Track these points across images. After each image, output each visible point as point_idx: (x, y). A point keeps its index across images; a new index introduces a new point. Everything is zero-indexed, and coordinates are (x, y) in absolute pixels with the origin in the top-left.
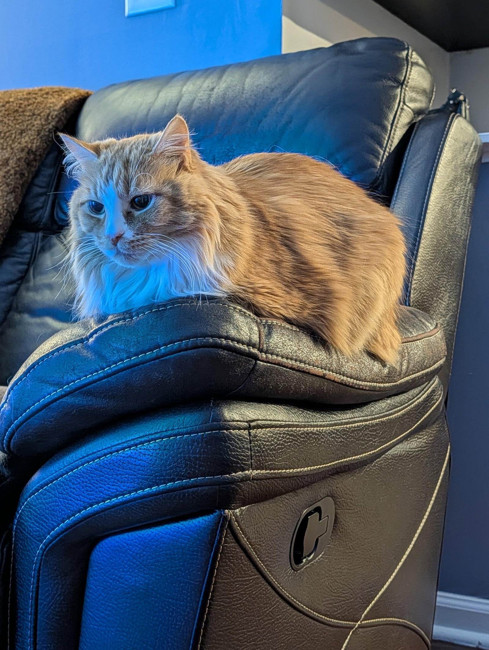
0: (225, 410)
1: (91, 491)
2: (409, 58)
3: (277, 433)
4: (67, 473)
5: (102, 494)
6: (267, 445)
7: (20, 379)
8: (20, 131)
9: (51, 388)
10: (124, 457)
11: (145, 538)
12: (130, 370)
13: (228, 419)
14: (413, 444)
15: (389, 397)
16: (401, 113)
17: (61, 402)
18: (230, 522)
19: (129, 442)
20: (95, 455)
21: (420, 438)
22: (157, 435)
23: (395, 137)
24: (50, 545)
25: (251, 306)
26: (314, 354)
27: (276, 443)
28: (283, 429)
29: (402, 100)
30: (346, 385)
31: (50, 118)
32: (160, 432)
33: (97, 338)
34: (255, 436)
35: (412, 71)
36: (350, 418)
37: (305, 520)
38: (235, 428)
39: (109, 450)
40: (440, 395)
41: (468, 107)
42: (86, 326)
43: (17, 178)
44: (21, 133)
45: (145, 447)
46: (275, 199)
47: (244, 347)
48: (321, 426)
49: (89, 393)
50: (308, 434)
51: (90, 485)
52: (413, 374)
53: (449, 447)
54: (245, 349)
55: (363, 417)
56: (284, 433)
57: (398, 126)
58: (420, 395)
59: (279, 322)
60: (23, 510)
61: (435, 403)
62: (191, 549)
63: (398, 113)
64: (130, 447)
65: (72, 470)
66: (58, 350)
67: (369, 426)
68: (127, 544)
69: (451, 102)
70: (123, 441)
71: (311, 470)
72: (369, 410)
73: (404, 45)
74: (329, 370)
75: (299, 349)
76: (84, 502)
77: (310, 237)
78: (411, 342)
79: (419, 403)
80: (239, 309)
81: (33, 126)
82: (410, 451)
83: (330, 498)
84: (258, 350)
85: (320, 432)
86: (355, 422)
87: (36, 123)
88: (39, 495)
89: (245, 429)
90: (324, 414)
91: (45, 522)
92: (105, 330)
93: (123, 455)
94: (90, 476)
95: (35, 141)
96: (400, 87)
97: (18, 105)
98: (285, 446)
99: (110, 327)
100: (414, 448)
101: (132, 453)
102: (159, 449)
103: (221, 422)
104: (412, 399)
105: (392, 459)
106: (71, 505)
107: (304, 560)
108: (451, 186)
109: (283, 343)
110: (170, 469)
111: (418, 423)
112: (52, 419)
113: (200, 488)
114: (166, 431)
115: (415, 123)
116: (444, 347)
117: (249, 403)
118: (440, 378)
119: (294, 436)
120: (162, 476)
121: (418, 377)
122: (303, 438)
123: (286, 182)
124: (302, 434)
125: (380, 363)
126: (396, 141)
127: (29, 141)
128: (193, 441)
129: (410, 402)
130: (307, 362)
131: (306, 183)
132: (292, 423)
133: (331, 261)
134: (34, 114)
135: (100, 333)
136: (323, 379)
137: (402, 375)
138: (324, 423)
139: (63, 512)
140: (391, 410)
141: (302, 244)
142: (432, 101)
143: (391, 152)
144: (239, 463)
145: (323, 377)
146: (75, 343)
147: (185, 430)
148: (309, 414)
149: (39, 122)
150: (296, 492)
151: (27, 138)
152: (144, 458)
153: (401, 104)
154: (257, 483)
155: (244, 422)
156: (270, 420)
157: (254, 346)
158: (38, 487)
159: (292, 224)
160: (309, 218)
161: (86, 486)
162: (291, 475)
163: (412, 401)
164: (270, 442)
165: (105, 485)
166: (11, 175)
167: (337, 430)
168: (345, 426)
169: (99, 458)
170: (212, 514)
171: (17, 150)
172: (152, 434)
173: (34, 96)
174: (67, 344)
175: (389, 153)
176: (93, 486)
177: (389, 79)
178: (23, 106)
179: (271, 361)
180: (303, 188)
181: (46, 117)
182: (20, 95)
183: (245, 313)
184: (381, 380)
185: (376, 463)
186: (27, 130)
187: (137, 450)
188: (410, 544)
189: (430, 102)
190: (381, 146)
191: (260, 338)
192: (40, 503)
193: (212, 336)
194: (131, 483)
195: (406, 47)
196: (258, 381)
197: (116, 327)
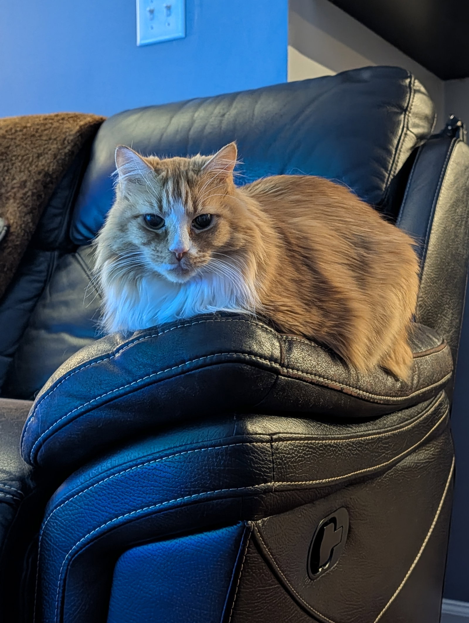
0: (249, 423)
1: (117, 503)
2: (412, 86)
3: (298, 446)
4: (93, 485)
5: (127, 505)
6: (289, 458)
7: (47, 393)
8: (36, 155)
9: (78, 402)
10: (149, 469)
11: (169, 548)
12: (156, 384)
13: (251, 432)
14: (422, 456)
15: (401, 410)
16: (405, 138)
17: (88, 415)
18: (253, 532)
19: (155, 455)
20: (120, 468)
21: (428, 450)
22: (182, 448)
23: (400, 160)
24: (76, 555)
25: (271, 323)
26: (332, 369)
27: (297, 455)
28: (302, 442)
29: (405, 126)
30: (362, 399)
31: (66, 142)
32: (185, 445)
33: (123, 354)
34: (277, 449)
35: (415, 98)
36: (364, 431)
37: (322, 530)
38: (258, 441)
39: (134, 462)
40: (447, 408)
41: (465, 132)
42: (112, 342)
43: (34, 200)
44: (38, 157)
45: (170, 460)
46: (296, 220)
47: (267, 362)
48: (338, 439)
49: (116, 407)
50: (326, 446)
51: (115, 497)
52: (423, 388)
53: (454, 458)
54: (267, 364)
55: (376, 429)
56: (304, 446)
57: (402, 150)
58: (428, 408)
59: (299, 338)
60: (48, 521)
61: (442, 416)
62: (215, 559)
63: (402, 138)
64: (155, 459)
65: (98, 482)
66: (84, 365)
67: (382, 438)
68: (152, 555)
69: (450, 128)
70: (148, 454)
71: (329, 482)
72: (381, 423)
73: (407, 74)
74: (346, 385)
75: (318, 364)
76: (110, 513)
77: (330, 257)
78: (421, 357)
79: (428, 416)
80: (261, 325)
81: (50, 150)
82: (418, 463)
83: (344, 509)
84: (280, 365)
85: (337, 445)
86: (369, 435)
87: (52, 147)
88: (65, 506)
89: (267, 442)
90: (340, 427)
91: (71, 533)
92: (131, 345)
93: (149, 467)
94: (115, 488)
95: (52, 164)
96: (404, 113)
97: (35, 130)
98: (305, 458)
99: (136, 342)
100: (422, 460)
101: (157, 465)
102: (185, 461)
103: (245, 435)
104: (421, 412)
105: (401, 470)
106: (96, 516)
107: (320, 570)
108: (453, 207)
109: (303, 358)
110: (195, 481)
111: (427, 436)
112: (79, 433)
113: (224, 500)
114: (191, 443)
115: (418, 147)
116: (451, 362)
117: (270, 417)
118: (446, 392)
119: (314, 449)
120: (186, 487)
121: (428, 390)
122: (321, 450)
123: (306, 205)
124: (321, 446)
125: (393, 378)
126: (400, 165)
127: (46, 164)
128: (218, 454)
129: (419, 415)
130: (326, 377)
131: (325, 205)
132: (311, 436)
133: (350, 280)
134: (50, 139)
135: (125, 348)
136: (341, 394)
137: (413, 389)
138: (341, 436)
139: (89, 523)
140: (402, 423)
141: (321, 263)
142: (433, 127)
143: (395, 175)
144: (262, 475)
145: (341, 391)
146: (101, 358)
147: (210, 443)
148: (327, 427)
149: (55, 146)
150: (314, 504)
151: (44, 162)
152: (169, 470)
153: (405, 129)
154: (278, 495)
155: (266, 434)
156: (291, 433)
157: (276, 361)
158: (65, 498)
159: (313, 244)
160: (329, 239)
161: (112, 498)
162: (311, 487)
163: (421, 414)
164: (291, 455)
165: (130, 496)
166: (29, 196)
167: (353, 443)
168: (360, 439)
169: (125, 470)
170: (236, 525)
171: (35, 172)
172: (177, 447)
173: (50, 121)
174: (94, 359)
175: (394, 176)
176: (119, 498)
177: (393, 106)
178: (39, 131)
179: (291, 376)
180: (322, 210)
181: (62, 141)
182: (37, 121)
183: (266, 329)
184: (394, 394)
185: (387, 474)
186: (44, 154)
187: (162, 463)
188: (418, 553)
189: (431, 127)
190: (386, 170)
191: (281, 353)
192: (66, 515)
193: (236, 352)
194: (156, 494)
195: (409, 75)
196: (280, 395)
197: (143, 343)
